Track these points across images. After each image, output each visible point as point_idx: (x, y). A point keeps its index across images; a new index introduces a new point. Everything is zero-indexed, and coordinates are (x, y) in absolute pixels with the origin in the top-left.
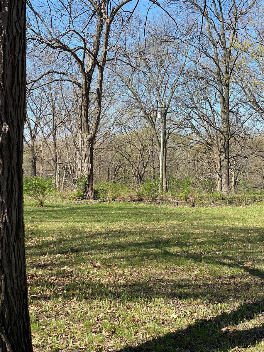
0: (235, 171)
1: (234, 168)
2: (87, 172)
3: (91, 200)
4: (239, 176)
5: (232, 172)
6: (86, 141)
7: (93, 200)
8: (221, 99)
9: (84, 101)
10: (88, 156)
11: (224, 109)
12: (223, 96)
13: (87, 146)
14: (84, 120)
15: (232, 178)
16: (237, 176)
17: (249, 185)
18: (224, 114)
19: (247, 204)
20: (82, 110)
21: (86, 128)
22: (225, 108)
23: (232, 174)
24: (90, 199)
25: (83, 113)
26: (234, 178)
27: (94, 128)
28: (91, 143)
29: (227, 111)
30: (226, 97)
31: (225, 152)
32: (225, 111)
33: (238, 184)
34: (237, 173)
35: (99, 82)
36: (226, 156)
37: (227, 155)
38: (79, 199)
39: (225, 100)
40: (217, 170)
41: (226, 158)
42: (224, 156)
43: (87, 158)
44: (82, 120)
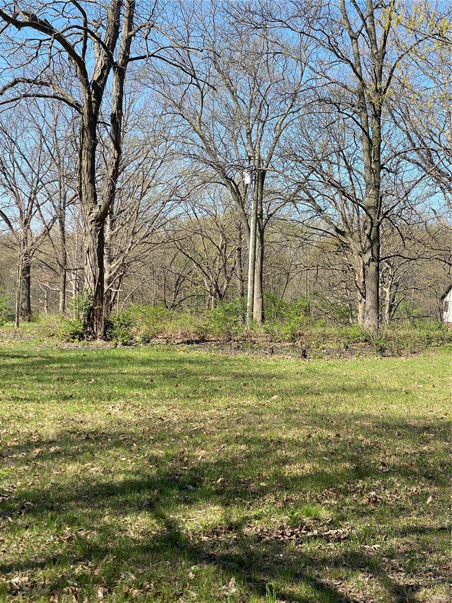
0: (391, 287)
1: (390, 282)
2: (92, 284)
3: (99, 342)
4: (397, 297)
5: (384, 289)
6: (90, 220)
7: (102, 341)
8: (365, 143)
9: (87, 140)
10: (94, 251)
11: (371, 162)
12: (369, 138)
13: (93, 232)
14: (86, 178)
15: (386, 299)
16: (394, 296)
17: (415, 312)
18: (371, 173)
19: (415, 353)
20: (83, 158)
21: (90, 195)
22: (373, 161)
23: (385, 293)
24: (95, 338)
25: (84, 163)
26: (389, 300)
27: (105, 195)
28: (99, 226)
29: (376, 167)
30: (374, 139)
31: (371, 247)
32: (373, 166)
33: (395, 310)
34: (393, 290)
35: (116, 100)
36: (373, 256)
37: (375, 253)
38: (74, 338)
39: (373, 147)
40: (358, 283)
41: (373, 260)
42: (370, 255)
43: (92, 255)
44: (83, 178)
